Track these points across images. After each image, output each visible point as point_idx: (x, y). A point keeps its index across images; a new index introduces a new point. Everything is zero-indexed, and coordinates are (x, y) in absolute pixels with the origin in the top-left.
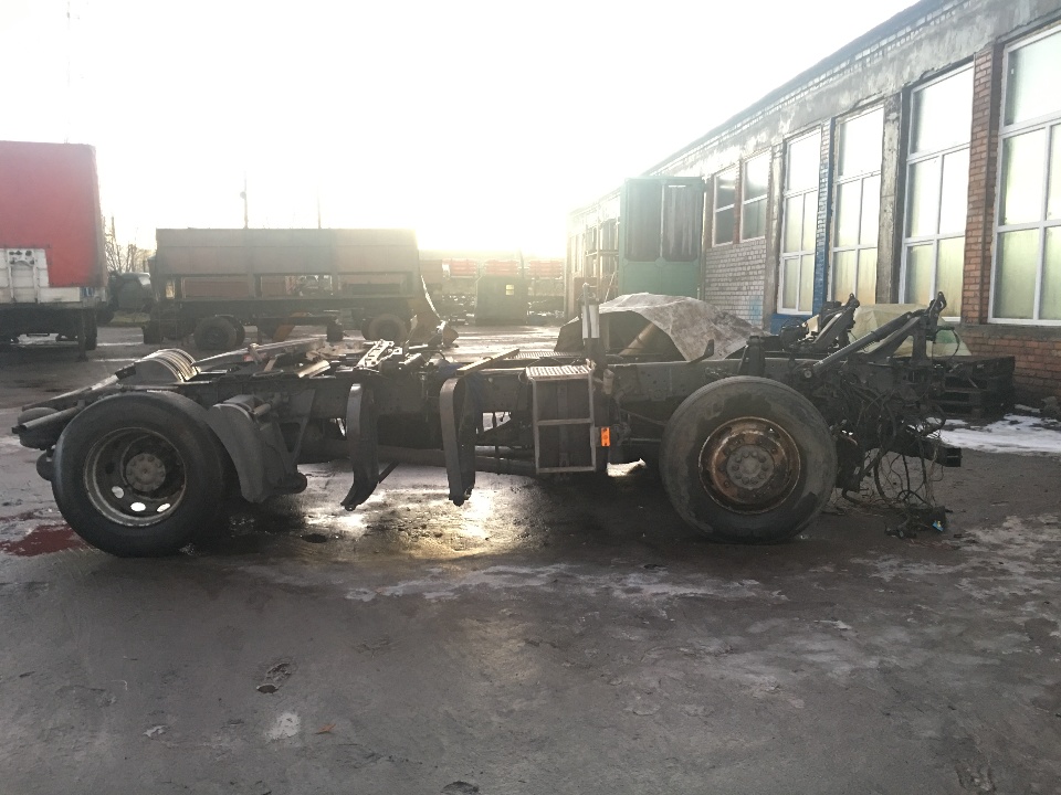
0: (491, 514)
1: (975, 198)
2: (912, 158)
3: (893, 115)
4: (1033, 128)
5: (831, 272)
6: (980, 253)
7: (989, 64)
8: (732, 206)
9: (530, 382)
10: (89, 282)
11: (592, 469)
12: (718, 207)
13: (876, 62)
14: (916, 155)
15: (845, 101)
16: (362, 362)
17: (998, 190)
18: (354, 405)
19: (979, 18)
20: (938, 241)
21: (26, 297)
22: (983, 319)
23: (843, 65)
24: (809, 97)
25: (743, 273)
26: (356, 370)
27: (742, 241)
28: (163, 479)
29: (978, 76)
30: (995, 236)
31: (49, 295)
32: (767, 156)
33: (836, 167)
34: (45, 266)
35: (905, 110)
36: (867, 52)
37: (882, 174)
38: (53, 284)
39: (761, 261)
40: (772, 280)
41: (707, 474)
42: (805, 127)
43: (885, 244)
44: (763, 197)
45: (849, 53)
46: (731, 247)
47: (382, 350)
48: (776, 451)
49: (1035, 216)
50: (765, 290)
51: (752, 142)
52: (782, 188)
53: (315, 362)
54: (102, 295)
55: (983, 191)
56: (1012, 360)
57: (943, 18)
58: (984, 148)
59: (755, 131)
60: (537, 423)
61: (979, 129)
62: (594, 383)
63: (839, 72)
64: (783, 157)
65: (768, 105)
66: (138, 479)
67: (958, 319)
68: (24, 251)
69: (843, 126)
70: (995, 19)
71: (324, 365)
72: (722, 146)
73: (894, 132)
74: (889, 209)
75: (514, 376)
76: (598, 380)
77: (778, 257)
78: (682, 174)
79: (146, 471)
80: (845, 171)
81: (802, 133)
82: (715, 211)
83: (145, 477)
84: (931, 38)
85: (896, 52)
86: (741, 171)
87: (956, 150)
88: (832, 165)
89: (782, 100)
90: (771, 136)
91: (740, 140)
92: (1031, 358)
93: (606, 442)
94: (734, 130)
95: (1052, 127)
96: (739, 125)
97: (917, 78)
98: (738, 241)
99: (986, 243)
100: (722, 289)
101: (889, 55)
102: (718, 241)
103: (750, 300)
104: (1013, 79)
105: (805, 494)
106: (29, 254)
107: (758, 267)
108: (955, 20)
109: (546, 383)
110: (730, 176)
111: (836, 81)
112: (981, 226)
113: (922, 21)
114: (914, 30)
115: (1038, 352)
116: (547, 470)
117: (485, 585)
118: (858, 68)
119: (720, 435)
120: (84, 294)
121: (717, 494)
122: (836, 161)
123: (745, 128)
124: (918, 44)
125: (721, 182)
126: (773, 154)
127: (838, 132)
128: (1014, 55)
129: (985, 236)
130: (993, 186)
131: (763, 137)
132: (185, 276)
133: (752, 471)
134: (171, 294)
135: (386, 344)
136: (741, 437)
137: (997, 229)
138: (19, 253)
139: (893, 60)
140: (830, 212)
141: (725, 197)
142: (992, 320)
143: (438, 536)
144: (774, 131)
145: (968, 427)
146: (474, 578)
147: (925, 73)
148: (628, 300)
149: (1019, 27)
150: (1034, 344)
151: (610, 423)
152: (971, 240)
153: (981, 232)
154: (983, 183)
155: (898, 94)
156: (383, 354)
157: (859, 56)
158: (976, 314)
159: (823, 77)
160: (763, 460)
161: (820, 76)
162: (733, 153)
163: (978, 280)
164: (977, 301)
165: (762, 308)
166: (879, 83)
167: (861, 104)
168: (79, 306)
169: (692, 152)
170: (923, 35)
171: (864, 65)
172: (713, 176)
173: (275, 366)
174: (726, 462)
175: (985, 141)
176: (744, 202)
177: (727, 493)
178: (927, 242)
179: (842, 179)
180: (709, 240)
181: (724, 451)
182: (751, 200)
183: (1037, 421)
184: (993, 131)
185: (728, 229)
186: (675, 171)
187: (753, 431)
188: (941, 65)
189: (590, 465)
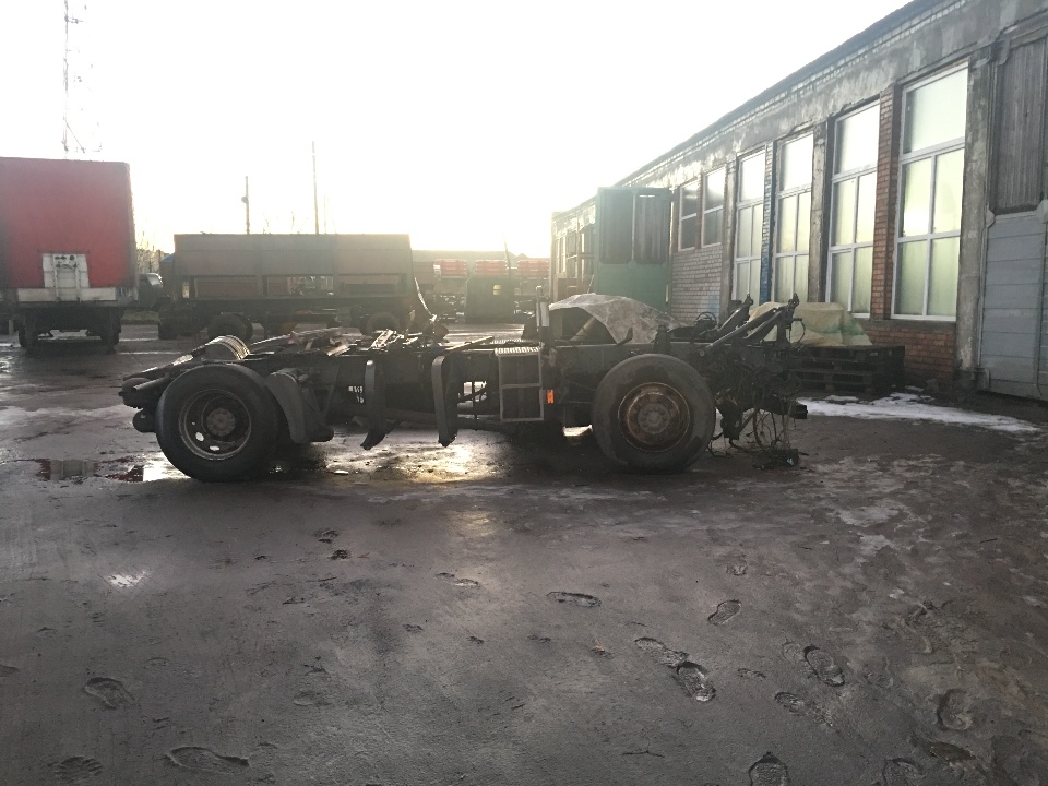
0: (470, 459)
1: (879, 214)
2: (836, 178)
3: (821, 141)
4: (923, 157)
5: (774, 275)
6: (884, 260)
7: (891, 102)
8: (695, 215)
9: (497, 358)
10: (123, 284)
11: (541, 419)
12: (684, 215)
13: (808, 93)
14: (839, 176)
15: (785, 126)
16: (374, 344)
17: (898, 207)
18: (370, 376)
19: (884, 63)
20: (855, 249)
21: (69, 296)
22: (887, 315)
23: (783, 95)
24: (757, 121)
25: (704, 276)
26: (371, 350)
27: (703, 246)
28: (233, 428)
29: (884, 111)
30: (896, 246)
31: (88, 294)
32: (723, 171)
33: (778, 183)
34: (86, 269)
35: (830, 137)
36: (801, 86)
37: (812, 192)
38: (92, 285)
39: (718, 265)
40: (727, 281)
41: (623, 423)
42: (753, 147)
43: (814, 252)
44: (718, 208)
45: (786, 85)
46: (694, 252)
47: (388, 336)
48: (671, 407)
49: (924, 230)
50: (721, 291)
51: (711, 158)
52: (735, 201)
53: (337, 345)
54: (134, 294)
55: (886, 208)
56: (902, 349)
57: (858, 60)
58: (888, 172)
59: (713, 149)
60: (502, 387)
61: (883, 156)
62: (542, 358)
63: (780, 101)
64: (736, 172)
65: (724, 125)
66: (215, 427)
67: (867, 316)
68: (68, 256)
69: (784, 147)
70: (895, 64)
71: (344, 348)
72: (687, 162)
73: (821, 155)
74: (818, 222)
75: (486, 354)
76: (546, 356)
77: (732, 260)
78: (653, 185)
79: (221, 421)
80: (786, 188)
81: (751, 153)
82: (681, 219)
83: (221, 426)
84: (849, 77)
85: (823, 86)
86: (702, 183)
87: (867, 172)
88: (775, 180)
89: (735, 122)
90: (726, 153)
91: (702, 157)
92: (920, 347)
93: (551, 400)
94: (695, 148)
95: (936, 156)
96: (700, 142)
97: (838, 111)
98: (699, 247)
99: (889, 253)
100: (687, 290)
101: (818, 89)
102: (684, 246)
103: (709, 300)
104: (910, 115)
105: (694, 436)
106: (72, 258)
107: (716, 270)
108: (867, 62)
109: (507, 358)
110: (694, 187)
111: (777, 109)
112: (885, 237)
113: (842, 62)
114: (836, 69)
115: (925, 342)
116: (509, 420)
117: (463, 495)
118: (794, 98)
119: (633, 397)
120: (119, 294)
121: (632, 439)
122: (778, 177)
123: (705, 145)
124: (840, 81)
125: (686, 193)
126: (728, 170)
127: (779, 153)
128: (911, 95)
129: (887, 246)
130: (894, 204)
131: (719, 154)
132: (197, 277)
133: (654, 421)
134: (186, 294)
135: (390, 332)
136: (647, 397)
137: (897, 240)
138: (63, 258)
139: (820, 93)
140: (772, 223)
141: (690, 206)
142: (894, 316)
143: (430, 471)
144: (729, 150)
145: (858, 402)
146: (454, 491)
147: (845, 106)
148: (578, 299)
149: (913, 72)
150: (922, 336)
151: (555, 386)
152: (878, 249)
153: (884, 243)
154: (886, 202)
155: (824, 123)
156: (388, 340)
157: (795, 89)
158: (881, 311)
159: (767, 105)
160: (663, 414)
161: (764, 103)
162: (695, 168)
163: (883, 283)
164: (882, 301)
165: (718, 306)
166: (811, 112)
167: (797, 130)
168: (115, 305)
169: (662, 164)
170: (844, 74)
171: (799, 96)
172: (679, 187)
173: (312, 347)
174: (636, 415)
175: (888, 166)
176: (705, 212)
177: (638, 437)
178: (847, 250)
179: (783, 194)
180: (676, 244)
181: (635, 407)
182: (711, 210)
183: (914, 397)
184: (895, 159)
185: (691, 235)
186: (648, 181)
187: (656, 393)
188: (857, 100)
189: (539, 416)
